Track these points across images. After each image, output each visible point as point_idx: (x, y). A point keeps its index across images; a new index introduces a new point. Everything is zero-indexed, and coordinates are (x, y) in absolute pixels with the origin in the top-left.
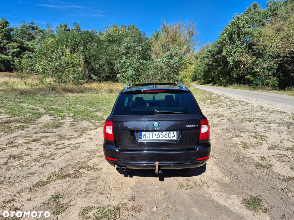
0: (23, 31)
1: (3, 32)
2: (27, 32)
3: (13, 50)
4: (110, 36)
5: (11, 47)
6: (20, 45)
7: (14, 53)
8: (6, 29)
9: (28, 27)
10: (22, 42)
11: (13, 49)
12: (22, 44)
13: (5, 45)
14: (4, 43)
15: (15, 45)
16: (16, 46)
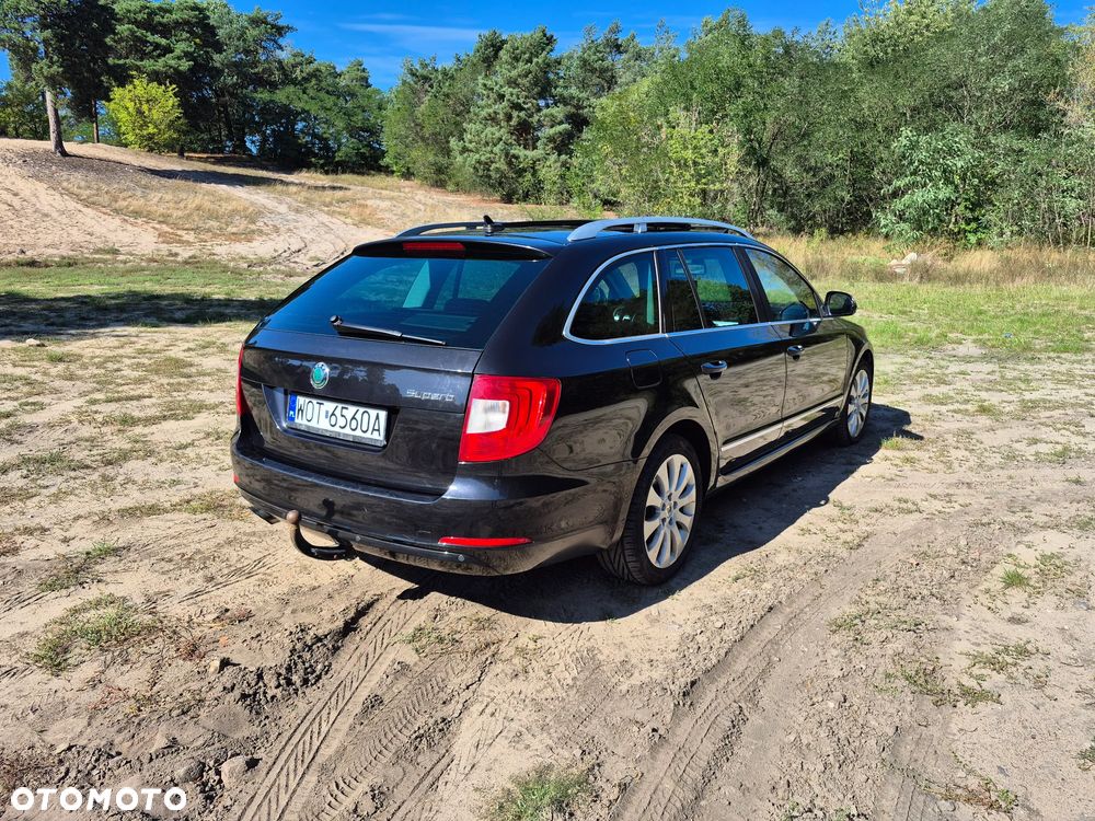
0: (585, 63)
1: (531, 72)
2: (596, 65)
3: (552, 131)
4: (877, 39)
5: (546, 122)
6: (573, 110)
7: (551, 139)
8: (540, 61)
9: (601, 48)
10: (579, 100)
11: (552, 127)
12: (579, 107)
13: (531, 116)
14: (529, 109)
15: (559, 112)
16: (560, 116)
